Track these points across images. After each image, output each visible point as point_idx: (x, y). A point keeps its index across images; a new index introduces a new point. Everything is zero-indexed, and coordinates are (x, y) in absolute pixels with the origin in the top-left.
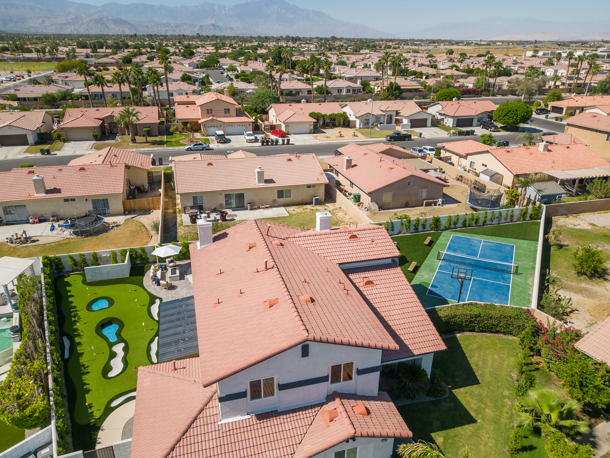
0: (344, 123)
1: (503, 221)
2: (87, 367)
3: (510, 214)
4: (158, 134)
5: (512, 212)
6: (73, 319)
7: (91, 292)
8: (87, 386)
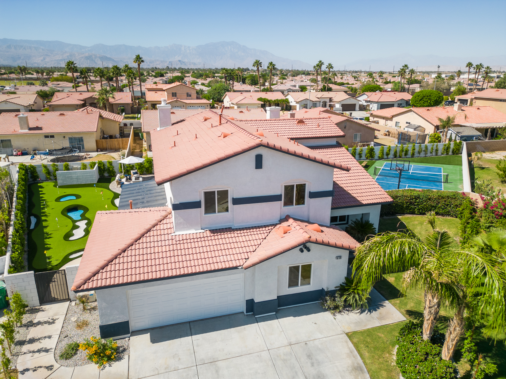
0: (286, 107)
1: (429, 154)
2: (50, 234)
3: (435, 148)
4: (131, 113)
5: (437, 146)
6: (42, 207)
7: (60, 192)
8: (48, 246)
